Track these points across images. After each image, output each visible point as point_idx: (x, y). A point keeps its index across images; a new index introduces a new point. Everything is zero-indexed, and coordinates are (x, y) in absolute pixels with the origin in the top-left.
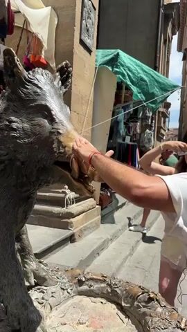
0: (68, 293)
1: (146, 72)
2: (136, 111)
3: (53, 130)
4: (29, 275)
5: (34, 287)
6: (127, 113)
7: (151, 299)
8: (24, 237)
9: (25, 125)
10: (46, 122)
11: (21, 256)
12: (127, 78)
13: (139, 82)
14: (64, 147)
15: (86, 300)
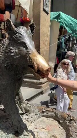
0: (38, 116)
1: (72, 21)
2: (69, 38)
3: (27, 52)
4: (23, 109)
5: (25, 113)
6: (66, 39)
7: (71, 120)
8: (20, 94)
9: (16, 50)
10: (24, 49)
11: (19, 101)
12: (64, 24)
13: (69, 26)
14: (31, 59)
15: (46, 119)
